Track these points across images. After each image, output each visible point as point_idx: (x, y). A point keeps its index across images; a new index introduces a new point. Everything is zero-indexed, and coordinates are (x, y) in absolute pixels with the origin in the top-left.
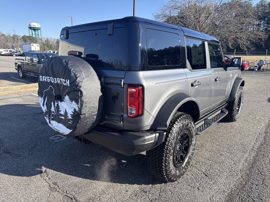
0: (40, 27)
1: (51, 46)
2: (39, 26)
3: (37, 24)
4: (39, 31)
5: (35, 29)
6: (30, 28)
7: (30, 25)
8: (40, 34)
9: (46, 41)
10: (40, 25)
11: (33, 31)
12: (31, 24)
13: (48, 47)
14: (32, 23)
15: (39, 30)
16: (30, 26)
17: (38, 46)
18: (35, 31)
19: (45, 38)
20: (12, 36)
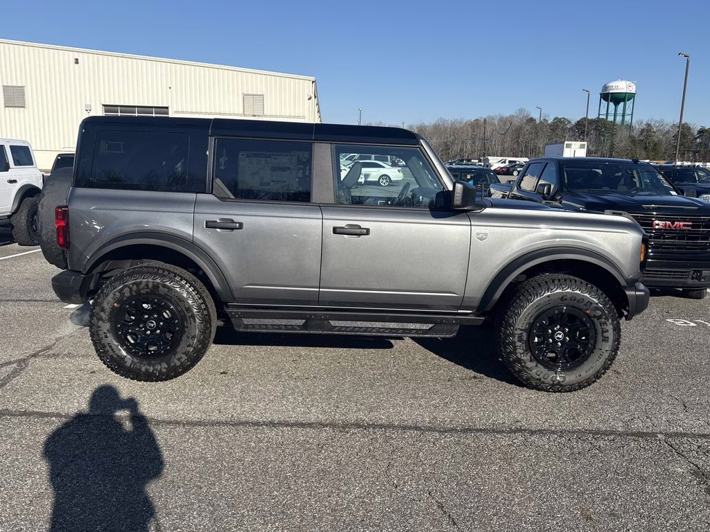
0: (633, 91)
1: (655, 145)
2: (630, 89)
3: (628, 83)
4: (629, 103)
5: (617, 99)
6: (606, 96)
7: (605, 87)
8: (628, 111)
9: (643, 131)
10: (634, 87)
11: (612, 105)
12: (610, 84)
13: (646, 148)
14: (614, 81)
15: (628, 100)
16: (606, 90)
17: (582, 147)
18: (617, 103)
19: (645, 123)
20: (550, 121)
